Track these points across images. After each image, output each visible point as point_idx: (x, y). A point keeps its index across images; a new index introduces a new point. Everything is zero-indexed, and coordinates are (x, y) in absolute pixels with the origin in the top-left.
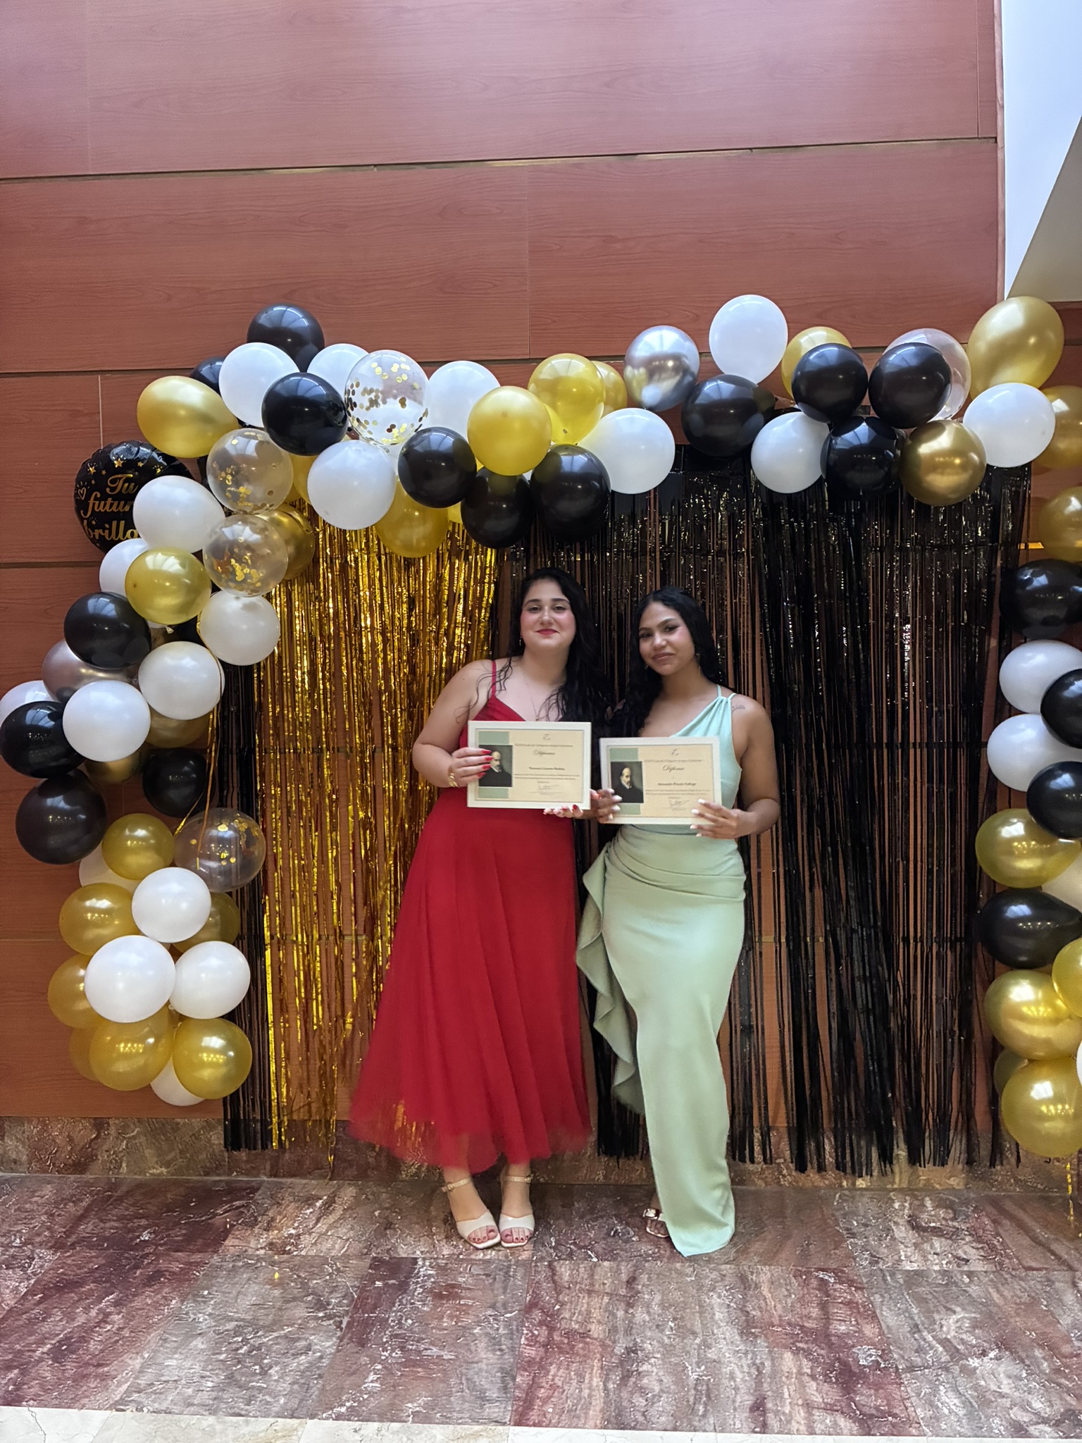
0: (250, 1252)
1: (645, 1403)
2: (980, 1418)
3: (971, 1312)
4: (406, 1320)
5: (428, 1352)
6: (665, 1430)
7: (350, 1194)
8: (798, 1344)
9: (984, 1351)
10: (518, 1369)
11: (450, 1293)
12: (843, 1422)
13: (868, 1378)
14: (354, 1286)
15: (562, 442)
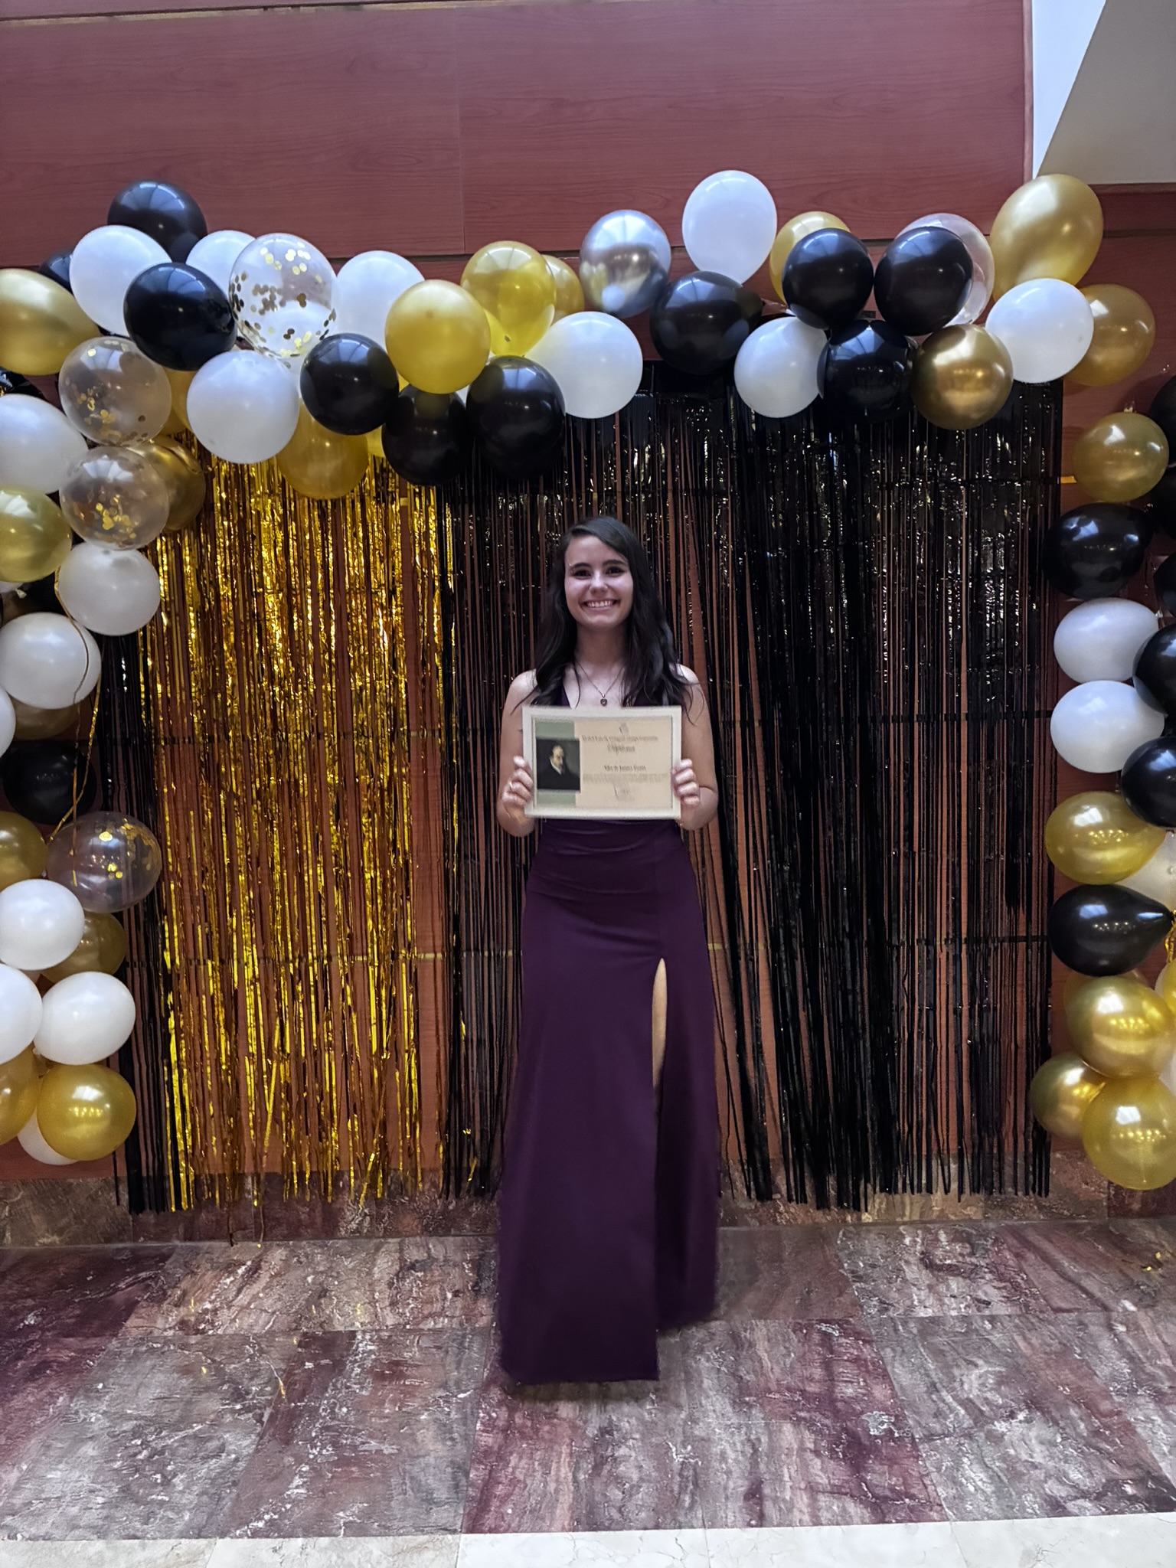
0: (156, 1333)
1: (621, 1496)
2: (1011, 1495)
3: (995, 1365)
4: (340, 1409)
5: (366, 1447)
6: (645, 1528)
7: (278, 1257)
8: (800, 1414)
9: (1012, 1412)
10: (473, 1461)
11: (394, 1372)
12: (852, 1507)
13: (880, 1451)
14: (280, 1369)
15: (504, 354)
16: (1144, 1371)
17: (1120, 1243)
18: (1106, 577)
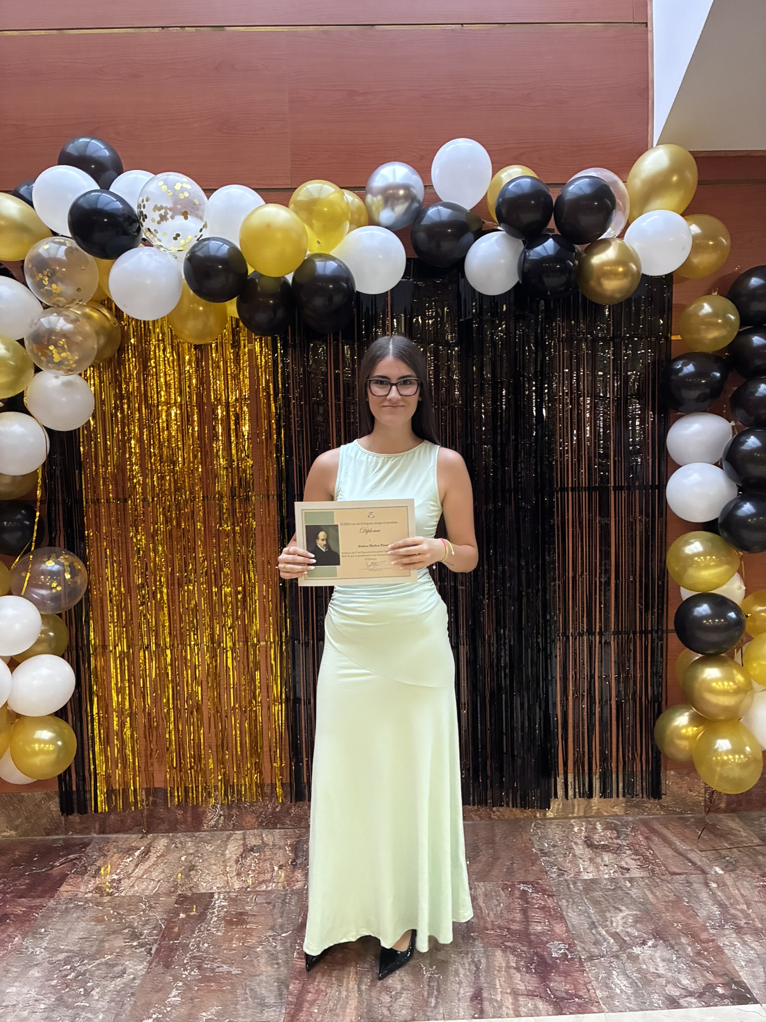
0: (80, 895)
1: (389, 999)
2: (644, 995)
3: (633, 910)
4: (203, 944)
5: (220, 969)
7: (162, 844)
8: (506, 943)
9: (644, 941)
10: (292, 978)
11: (239, 920)
12: (541, 1005)
13: (559, 967)
14: (163, 919)
15: (316, 252)
16: (728, 912)
17: (712, 830)
18: (700, 399)
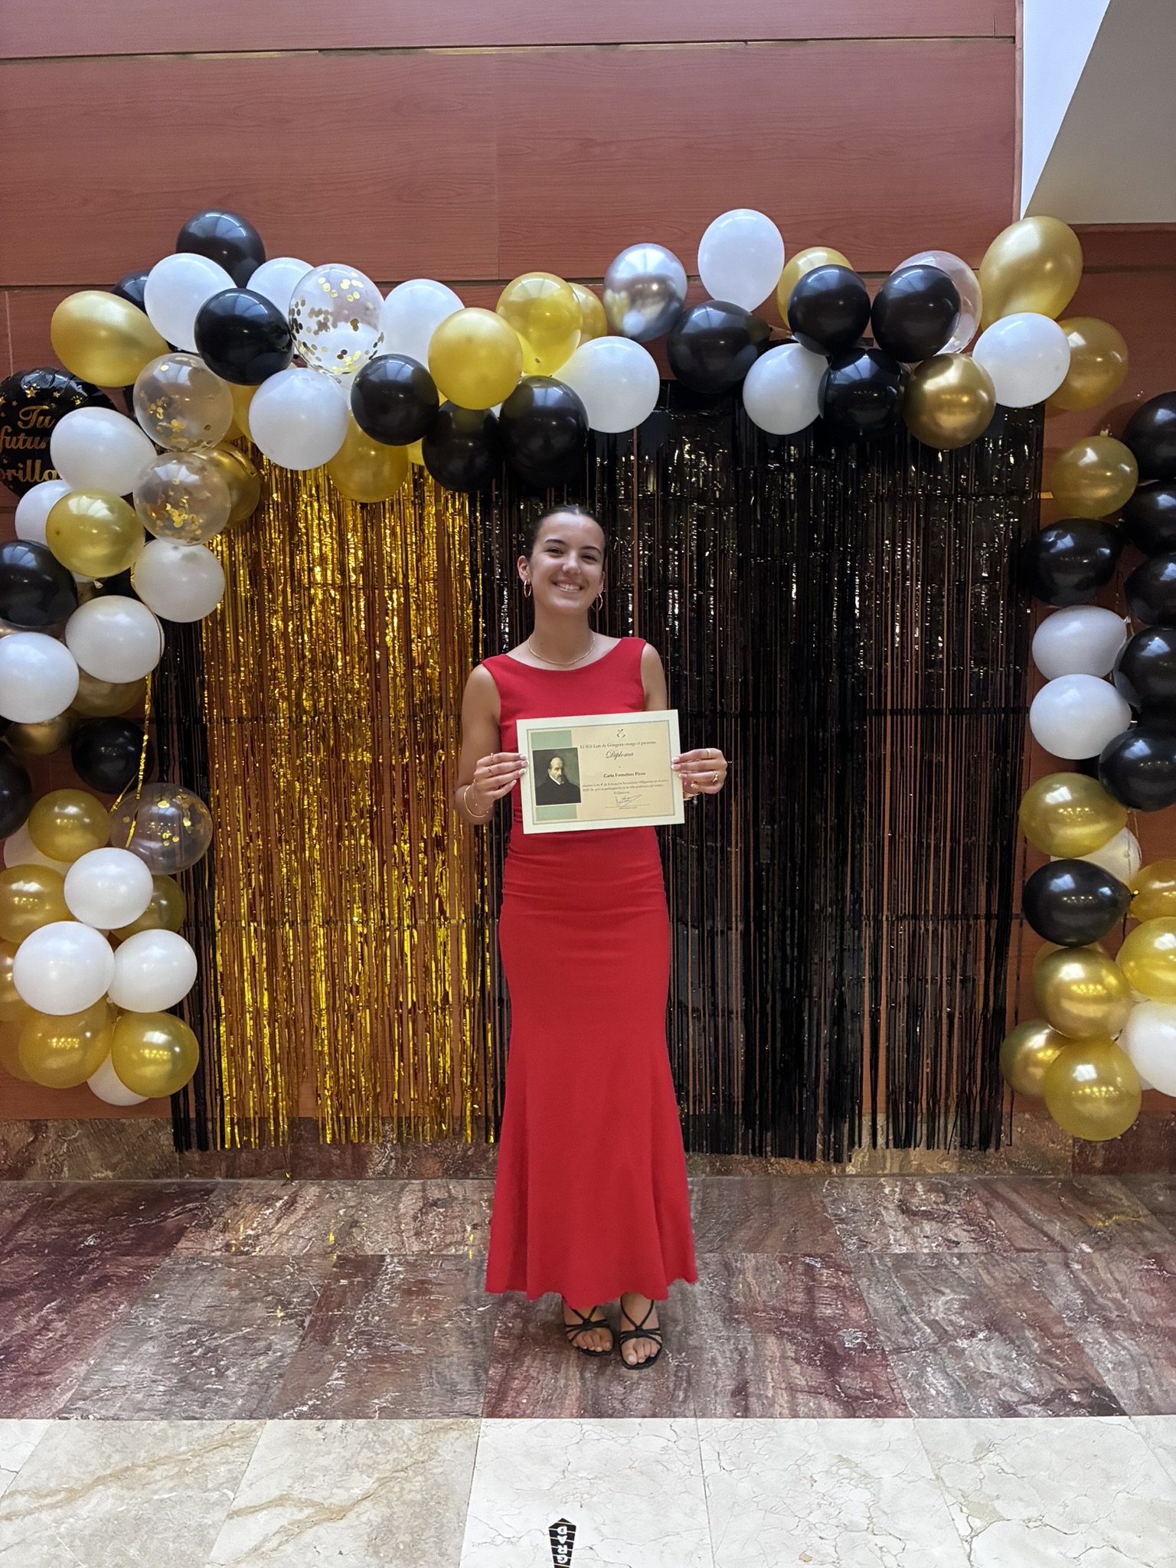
0: (205, 1254)
1: (623, 1391)
2: (969, 1399)
3: (960, 1294)
4: (373, 1317)
5: (397, 1348)
6: (644, 1417)
7: (312, 1193)
8: (782, 1329)
9: (973, 1332)
10: (491, 1361)
11: (420, 1289)
12: (826, 1404)
13: (853, 1360)
14: (318, 1285)
15: (534, 373)
16: (1095, 1302)
17: (1081, 1196)
18: (1080, 586)
